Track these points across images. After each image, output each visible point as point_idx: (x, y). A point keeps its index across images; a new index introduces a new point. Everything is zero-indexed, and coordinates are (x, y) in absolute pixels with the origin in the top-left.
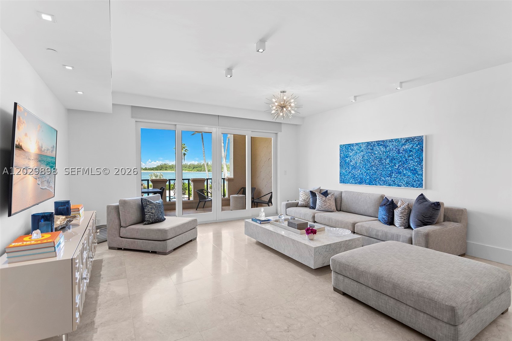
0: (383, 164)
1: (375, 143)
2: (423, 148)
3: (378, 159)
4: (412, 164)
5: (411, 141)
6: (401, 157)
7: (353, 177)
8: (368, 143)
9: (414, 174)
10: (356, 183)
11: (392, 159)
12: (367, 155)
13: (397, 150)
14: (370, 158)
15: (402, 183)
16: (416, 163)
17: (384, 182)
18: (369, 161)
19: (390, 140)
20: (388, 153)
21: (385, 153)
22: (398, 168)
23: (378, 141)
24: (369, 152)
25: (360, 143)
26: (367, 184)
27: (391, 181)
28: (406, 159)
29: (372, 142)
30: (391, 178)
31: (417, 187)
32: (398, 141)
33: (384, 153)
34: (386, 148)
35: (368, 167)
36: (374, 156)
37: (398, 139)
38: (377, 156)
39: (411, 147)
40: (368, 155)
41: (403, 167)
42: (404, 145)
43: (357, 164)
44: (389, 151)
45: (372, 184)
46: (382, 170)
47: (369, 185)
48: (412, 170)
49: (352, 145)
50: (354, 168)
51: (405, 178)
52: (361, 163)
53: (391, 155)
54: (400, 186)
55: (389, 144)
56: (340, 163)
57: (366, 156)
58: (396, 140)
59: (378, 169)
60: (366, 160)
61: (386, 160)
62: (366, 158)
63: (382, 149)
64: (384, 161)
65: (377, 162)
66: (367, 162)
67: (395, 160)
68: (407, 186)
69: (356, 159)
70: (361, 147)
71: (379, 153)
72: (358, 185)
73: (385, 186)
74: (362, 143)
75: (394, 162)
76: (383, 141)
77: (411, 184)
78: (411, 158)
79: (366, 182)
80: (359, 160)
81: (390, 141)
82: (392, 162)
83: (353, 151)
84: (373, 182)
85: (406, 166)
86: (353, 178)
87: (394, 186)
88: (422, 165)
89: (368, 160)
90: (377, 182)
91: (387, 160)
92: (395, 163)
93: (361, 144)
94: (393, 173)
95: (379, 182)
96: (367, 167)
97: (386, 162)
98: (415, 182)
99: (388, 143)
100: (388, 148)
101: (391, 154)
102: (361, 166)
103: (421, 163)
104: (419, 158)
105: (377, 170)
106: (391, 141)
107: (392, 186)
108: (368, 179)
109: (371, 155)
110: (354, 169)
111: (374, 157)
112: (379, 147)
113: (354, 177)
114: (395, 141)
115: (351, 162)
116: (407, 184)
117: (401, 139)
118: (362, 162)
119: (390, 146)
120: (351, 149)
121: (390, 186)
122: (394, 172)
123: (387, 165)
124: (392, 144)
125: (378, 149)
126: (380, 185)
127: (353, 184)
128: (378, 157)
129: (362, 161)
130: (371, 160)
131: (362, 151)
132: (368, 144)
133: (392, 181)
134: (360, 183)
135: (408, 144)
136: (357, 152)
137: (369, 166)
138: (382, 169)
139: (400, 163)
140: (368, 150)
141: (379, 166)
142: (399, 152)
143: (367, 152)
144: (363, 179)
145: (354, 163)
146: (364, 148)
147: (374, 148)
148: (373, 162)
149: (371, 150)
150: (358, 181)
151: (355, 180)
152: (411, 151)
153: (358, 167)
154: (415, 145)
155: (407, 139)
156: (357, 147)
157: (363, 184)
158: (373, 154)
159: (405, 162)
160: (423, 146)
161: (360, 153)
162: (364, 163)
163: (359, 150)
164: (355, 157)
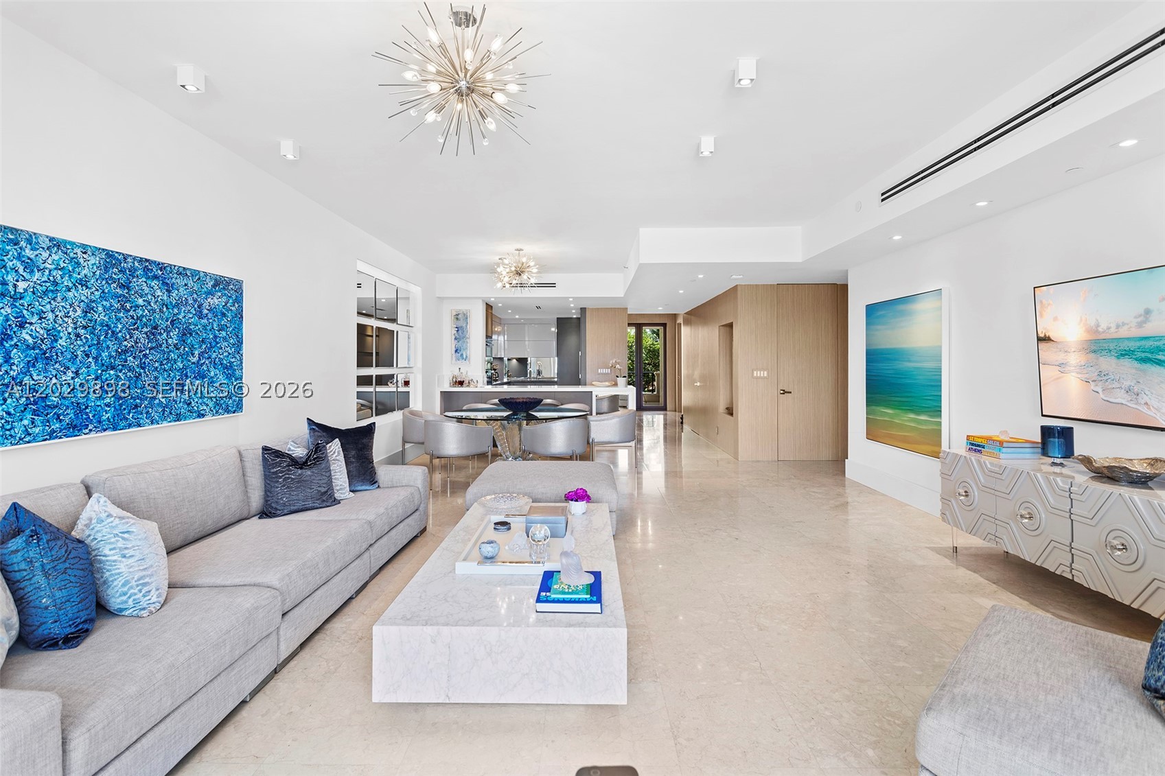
0: (161, 346)
1: (136, 264)
2: (242, 311)
3: (145, 325)
4: (226, 348)
5: (224, 288)
6: (205, 327)
7: (35, 403)
8: (109, 254)
9: (229, 377)
10: (52, 435)
11: (186, 333)
12: (104, 303)
13: (196, 306)
14: (118, 320)
15: (207, 405)
16: (233, 349)
17: (164, 411)
18: (113, 332)
19: (181, 270)
20: (176, 311)
21: (167, 308)
22: (198, 362)
23: (147, 260)
24: (117, 296)
25: (72, 243)
26: (105, 430)
27: (181, 404)
28: (215, 337)
29: (125, 257)
32: (199, 279)
33: (165, 309)
34: (169, 291)
35: (110, 357)
36: (131, 313)
37: (199, 272)
38: (142, 316)
39: (224, 304)
40: (111, 306)
41: (210, 358)
42: (210, 293)
43: (56, 341)
44: (177, 305)
45: (123, 424)
46: (157, 368)
47: (115, 429)
48: (226, 368)
49: (32, 239)
50: (43, 355)
52: (78, 336)
53: (184, 320)
54: (203, 416)
55: (178, 281)
57: (100, 309)
58: (195, 273)
59: (144, 363)
60: (102, 325)
61: (168, 333)
62: (100, 316)
63: (159, 293)
64: (165, 335)
65: (142, 337)
66: (107, 334)
67: (191, 334)
68: (217, 412)
69: (50, 316)
70: (78, 264)
71: (149, 303)
72: (65, 439)
73: (165, 424)
74: (84, 246)
75: (189, 341)
76: (162, 267)
77: (223, 406)
78: (224, 333)
79: (100, 422)
80: (70, 321)
81: (181, 274)
82: (184, 341)
83: (37, 275)
84: (129, 413)
85: (214, 355)
86: (35, 413)
87: (190, 417)
88: (242, 355)
89: (110, 329)
90: (142, 414)
91: (172, 334)
92: (192, 346)
93: (79, 251)
94: (187, 376)
95: (147, 413)
96: (105, 354)
97: (170, 341)
99: (175, 275)
100: (174, 295)
101: (183, 314)
102: (79, 353)
103: (240, 350)
104: (238, 336)
105: (143, 368)
106: (183, 272)
107: (185, 419)
108: (108, 405)
109: (122, 306)
110: (40, 365)
111: (133, 318)
112: (149, 282)
113: (39, 405)
114: (193, 275)
115: (22, 326)
116: (217, 407)
117: (206, 274)
118: (82, 332)
119: (181, 289)
120: (19, 257)
121: (178, 420)
122: (189, 374)
123: (173, 352)
124: (186, 285)
125: (147, 290)
126: (152, 423)
127: (34, 440)
128: (144, 320)
129: (85, 327)
130: (120, 326)
131: (84, 283)
132: (111, 259)
133: (185, 402)
134: (75, 429)
135: (220, 294)
136: (55, 283)
137: (114, 354)
138: (157, 364)
139: (204, 346)
140: (110, 285)
141: (148, 352)
142: (201, 312)
143: (103, 292)
144: (87, 408)
145: (42, 332)
146: (94, 273)
147: (130, 282)
148: (128, 337)
149: (122, 286)
150: (61, 421)
151: (48, 421)
152: (224, 315)
153: (62, 353)
154: (231, 301)
155: (216, 280)
156: (56, 258)
157: (91, 430)
158: (128, 305)
159: (214, 344)
160: (242, 307)
161: (73, 290)
162: (92, 339)
163: (70, 276)
164: (48, 306)
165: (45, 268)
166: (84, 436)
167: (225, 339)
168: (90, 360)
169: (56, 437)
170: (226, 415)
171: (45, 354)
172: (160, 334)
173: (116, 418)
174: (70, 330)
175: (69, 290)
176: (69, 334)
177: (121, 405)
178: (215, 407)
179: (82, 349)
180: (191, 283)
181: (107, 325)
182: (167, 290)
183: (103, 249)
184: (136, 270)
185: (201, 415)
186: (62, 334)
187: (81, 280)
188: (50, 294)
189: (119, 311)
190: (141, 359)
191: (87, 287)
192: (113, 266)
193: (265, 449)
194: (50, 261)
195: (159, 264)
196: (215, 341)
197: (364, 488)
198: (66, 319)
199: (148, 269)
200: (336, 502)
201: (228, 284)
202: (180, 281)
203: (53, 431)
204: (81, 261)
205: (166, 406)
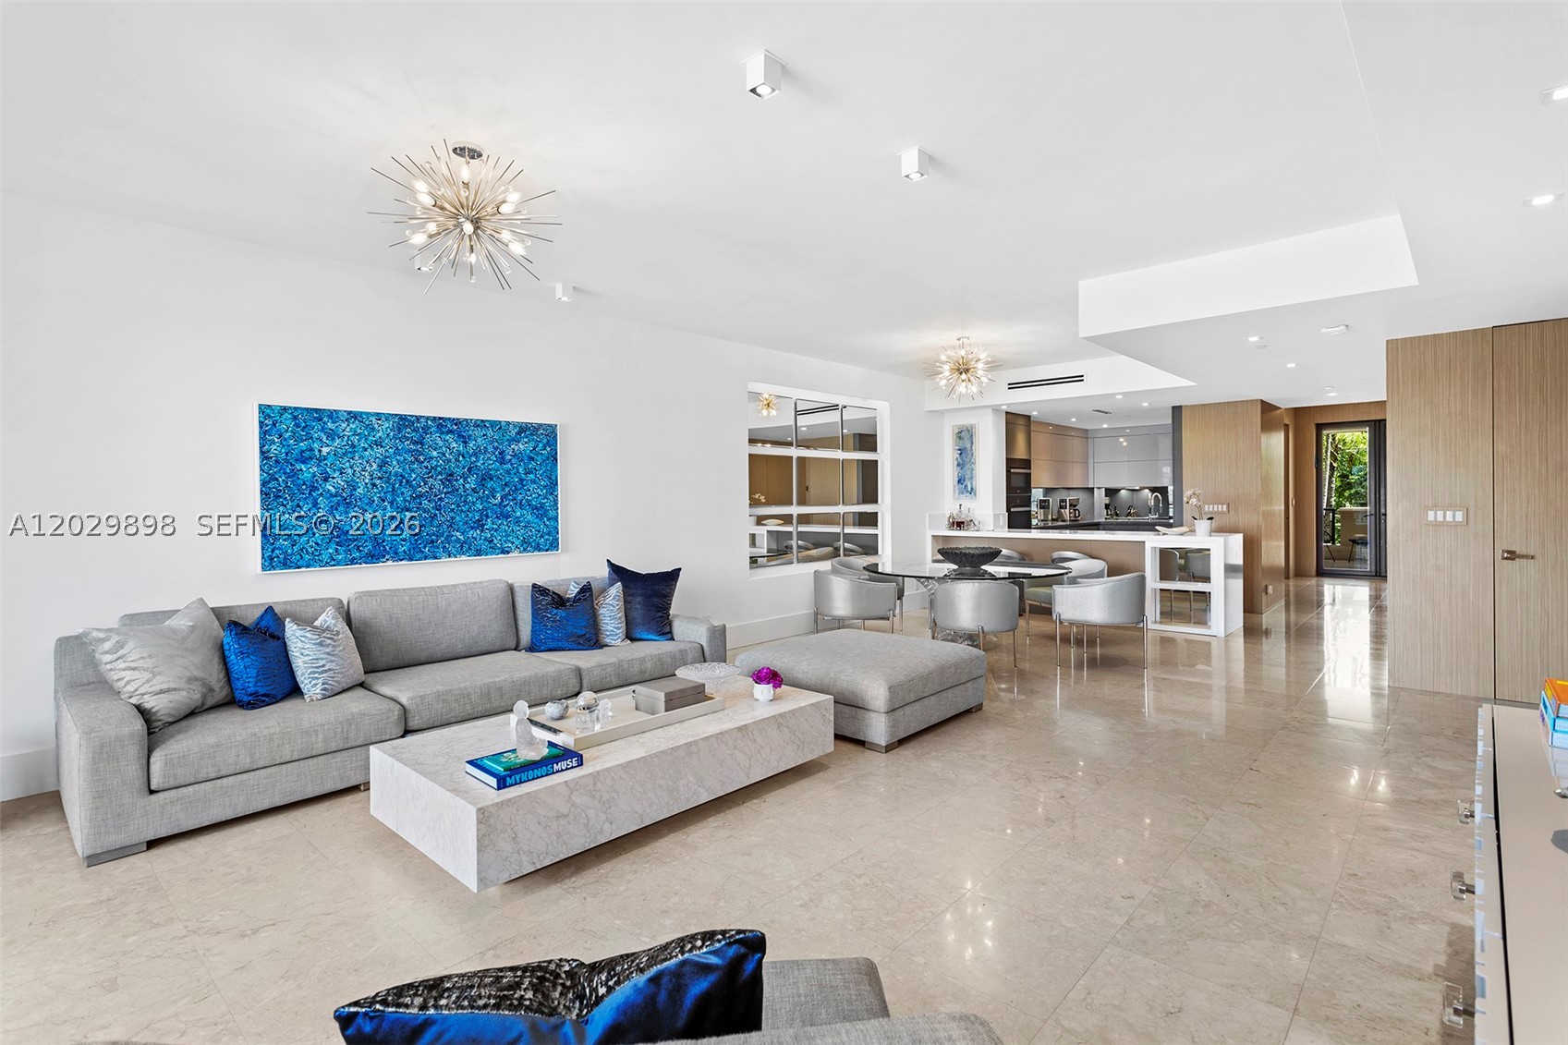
0: (457, 490)
1: (429, 423)
2: (556, 453)
3: (440, 473)
4: (535, 492)
5: (532, 434)
6: (508, 472)
7: (338, 537)
8: (402, 418)
9: (540, 517)
10: (353, 562)
11: (485, 478)
12: (398, 458)
13: (497, 453)
14: (413, 470)
15: (513, 543)
16: (544, 491)
17: (462, 547)
18: (407, 481)
19: (478, 422)
20: (473, 459)
21: (464, 457)
22: (500, 504)
23: (440, 418)
24: (410, 451)
25: (366, 414)
26: (401, 560)
27: (482, 541)
28: (522, 480)
29: (418, 418)
30: (482, 531)
31: (547, 551)
32: (500, 428)
33: (461, 458)
34: (465, 442)
35: (405, 500)
36: (425, 464)
37: (500, 422)
38: (437, 466)
39: (532, 449)
40: (405, 460)
41: (515, 499)
42: (514, 440)
43: (355, 490)
44: (475, 454)
45: (418, 556)
46: (454, 509)
47: (411, 559)
48: (537, 508)
49: (333, 415)
50: (345, 501)
51: (518, 528)
52: (374, 485)
53: (483, 466)
54: (508, 552)
55: (476, 433)
56: (264, 484)
57: (395, 463)
58: (494, 424)
59: (440, 505)
60: (396, 475)
61: (465, 479)
62: (395, 468)
63: (454, 445)
64: (461, 480)
65: (438, 485)
66: (401, 482)
67: (491, 479)
68: (525, 550)
69: (350, 471)
70: (373, 429)
71: (444, 455)
72: (364, 565)
73: (464, 558)
74: (377, 414)
75: (489, 485)
76: (457, 422)
77: (533, 544)
78: (532, 476)
79: (396, 553)
80: (367, 474)
81: (478, 426)
82: (483, 485)
83: (338, 441)
84: (425, 548)
85: (520, 497)
86: (338, 544)
87: (492, 553)
88: (556, 496)
89: (404, 478)
90: (438, 548)
91: (469, 480)
92: (493, 489)
93: (373, 419)
94: (487, 516)
95: (444, 547)
96: (400, 499)
97: (467, 486)
98: (541, 536)
99: (473, 428)
100: (471, 445)
101: (482, 462)
102: (375, 498)
103: (554, 491)
104: (550, 478)
105: (438, 510)
106: (481, 424)
107: (487, 554)
108: (404, 540)
109: (416, 459)
110: (341, 508)
111: (427, 468)
112: (443, 436)
113: (341, 537)
114: (492, 426)
115: (326, 480)
116: (525, 546)
117: (508, 423)
118: (378, 482)
119: (479, 440)
120: (323, 429)
121: (478, 555)
122: (490, 514)
123: (471, 495)
124: (484, 435)
125: (441, 443)
126: (449, 556)
127: (338, 564)
128: (439, 469)
129: (380, 478)
130: (414, 476)
131: (379, 443)
132: (403, 422)
133: (486, 539)
134: (373, 557)
135: (526, 440)
136: (353, 446)
137: (409, 498)
138: (453, 506)
139: (507, 489)
140: (403, 443)
141: (443, 496)
142: (503, 458)
143: (397, 449)
144: (383, 541)
145: (342, 484)
146: (388, 435)
147: (424, 438)
148: (422, 484)
149: (415, 443)
150: (360, 551)
151: (349, 551)
152: (532, 459)
153: (360, 499)
154: (540, 445)
155: (521, 427)
156: (354, 426)
157: (388, 560)
158: (422, 458)
159: (519, 486)
160: (556, 450)
161: (369, 450)
162: (387, 487)
163: (366, 439)
164: (348, 464)
165: (344, 435)
166: (381, 564)
167: (533, 482)
168: (386, 503)
169: (357, 563)
170: (536, 553)
171: (346, 499)
172: (457, 480)
173: (412, 551)
174: (367, 481)
175: (366, 450)
176: (366, 484)
177: (416, 540)
178: (522, 545)
179: (378, 495)
180: (490, 433)
181: (401, 476)
182: (463, 442)
183: (396, 415)
184: (429, 428)
185: (504, 552)
186: (360, 485)
187: (376, 441)
188: (349, 455)
189: (413, 463)
190: (436, 503)
191: (382, 447)
192: (406, 427)
193: (534, 586)
194: (348, 430)
195: (454, 419)
196: (521, 484)
197: (650, 637)
198: (363, 473)
199: (442, 426)
200: (602, 646)
201: (538, 429)
202: (479, 432)
203: (354, 559)
204: (376, 426)
205: (465, 542)
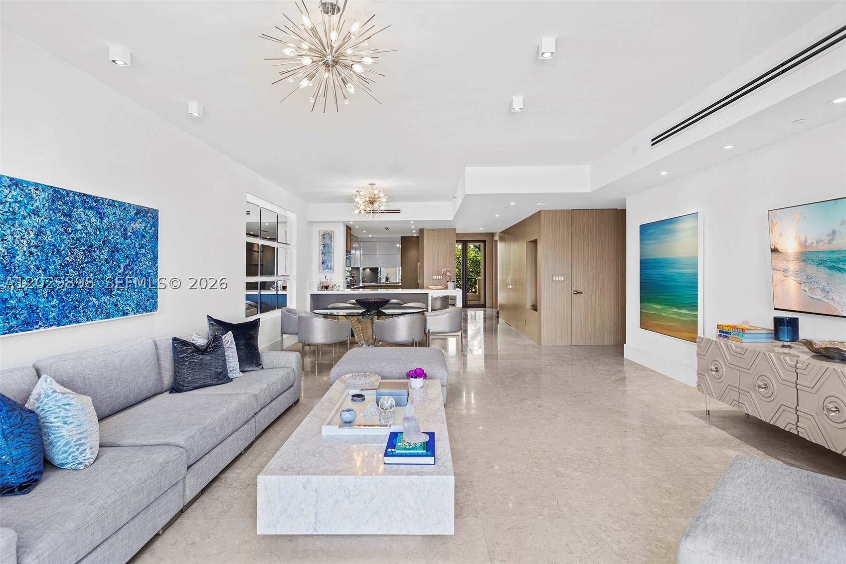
0: (95, 260)
1: (77, 198)
2: (158, 233)
3: (83, 245)
4: (145, 262)
5: (144, 216)
6: (128, 246)
8: (56, 190)
10: (10, 330)
11: (114, 250)
12: (51, 228)
13: (122, 230)
14: (62, 241)
15: (130, 306)
16: (150, 263)
17: (97, 311)
18: (58, 250)
19: (111, 202)
20: (106, 233)
21: (100, 232)
22: (123, 273)
23: (85, 195)
24: (61, 222)
25: (28, 182)
26: (51, 326)
27: (110, 305)
28: (137, 253)
29: (68, 192)
30: (111, 296)
31: (151, 312)
32: (125, 209)
33: (98, 232)
34: (101, 218)
35: (56, 269)
36: (72, 235)
37: (125, 203)
38: (81, 238)
39: (143, 228)
40: (57, 230)
41: (132, 269)
42: (133, 220)
43: (14, 257)
44: (107, 229)
45: (66, 320)
47: (59, 325)
51: (134, 294)
52: (31, 253)
53: (112, 240)
54: (127, 314)
55: (109, 210)
57: (48, 232)
58: (121, 204)
59: (82, 274)
60: (49, 245)
61: (101, 250)
62: (48, 238)
63: (93, 220)
64: (98, 252)
65: (80, 254)
66: (53, 252)
67: (118, 252)
68: (138, 311)
69: (10, 238)
70: (32, 198)
71: (86, 228)
72: (21, 333)
73: (98, 321)
74: (36, 184)
75: (116, 257)
76: (96, 199)
77: (143, 306)
78: (143, 251)
79: (47, 320)
80: (25, 242)
81: (110, 205)
82: (113, 257)
84: (69, 313)
85: (136, 268)
87: (117, 316)
88: (157, 267)
89: (55, 247)
90: (80, 313)
91: (103, 251)
92: (119, 260)
93: (32, 188)
95: (84, 312)
96: (51, 268)
97: (102, 257)
98: (148, 300)
99: (106, 206)
100: (105, 221)
101: (112, 236)
102: (32, 266)
103: (156, 263)
104: (154, 253)
106: (112, 204)
107: (113, 317)
108: (54, 307)
109: (65, 230)
111: (73, 239)
112: (86, 211)
114: (120, 206)
116: (138, 308)
117: (130, 205)
118: (34, 250)
119: (111, 217)
121: (108, 318)
123: (104, 265)
124: (114, 213)
125: (84, 218)
126: (88, 320)
128: (82, 241)
129: (36, 247)
130: (63, 246)
131: (36, 213)
132: (57, 194)
133: (113, 304)
134: (28, 325)
135: (140, 220)
136: (14, 213)
137: (59, 267)
138: (92, 275)
139: (128, 261)
140: (56, 214)
141: (85, 265)
142: (126, 234)
143: (51, 219)
144: (37, 308)
145: (3, 251)
146: (44, 205)
147: (72, 212)
148: (69, 254)
149: (65, 215)
150: (17, 319)
151: (8, 319)
152: (143, 236)
153: (19, 267)
154: (149, 226)
155: (137, 209)
156: (15, 193)
157: (40, 326)
158: (70, 230)
159: (135, 259)
160: (158, 230)
161: (28, 218)
162: (42, 256)
163: (26, 207)
164: (8, 231)
165: (6, 201)
166: (35, 331)
167: (144, 255)
168: (40, 272)
169: (14, 332)
170: (145, 314)
171: (5, 267)
172: (95, 251)
173: (60, 317)
174: (25, 249)
175: (25, 219)
176: (24, 252)
177: (63, 306)
178: (136, 308)
179: (34, 264)
180: (118, 212)
181: (53, 245)
182: (100, 218)
183: (51, 187)
184: (76, 203)
185: (125, 314)
186: (18, 252)
187: (34, 210)
188: (10, 222)
189: (63, 233)
190: (79, 271)
191: (38, 216)
192: (59, 199)
193: (175, 339)
194: (10, 196)
195: (94, 198)
196: (137, 256)
197: (250, 369)
198: (22, 241)
199: (85, 202)
200: (230, 380)
201: (147, 212)
202: (110, 211)
203: (11, 327)
204: (34, 195)
205: (99, 307)
